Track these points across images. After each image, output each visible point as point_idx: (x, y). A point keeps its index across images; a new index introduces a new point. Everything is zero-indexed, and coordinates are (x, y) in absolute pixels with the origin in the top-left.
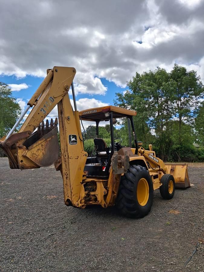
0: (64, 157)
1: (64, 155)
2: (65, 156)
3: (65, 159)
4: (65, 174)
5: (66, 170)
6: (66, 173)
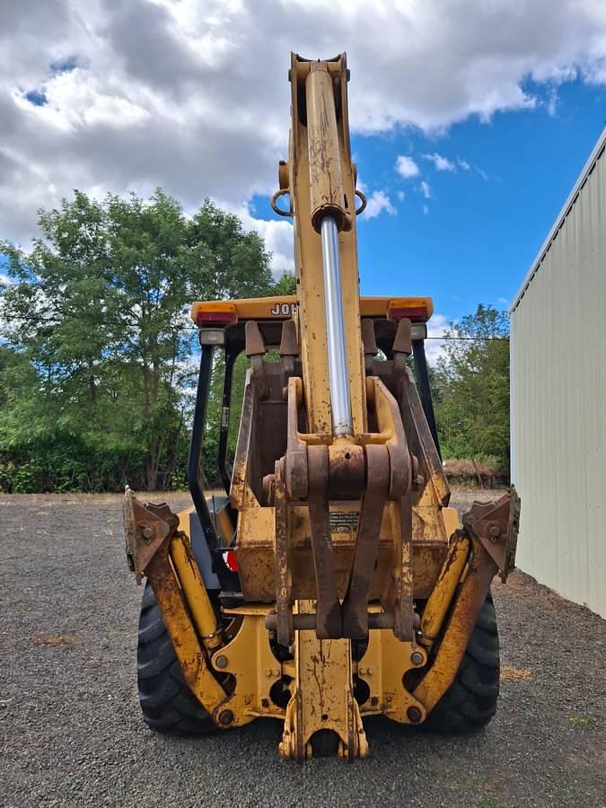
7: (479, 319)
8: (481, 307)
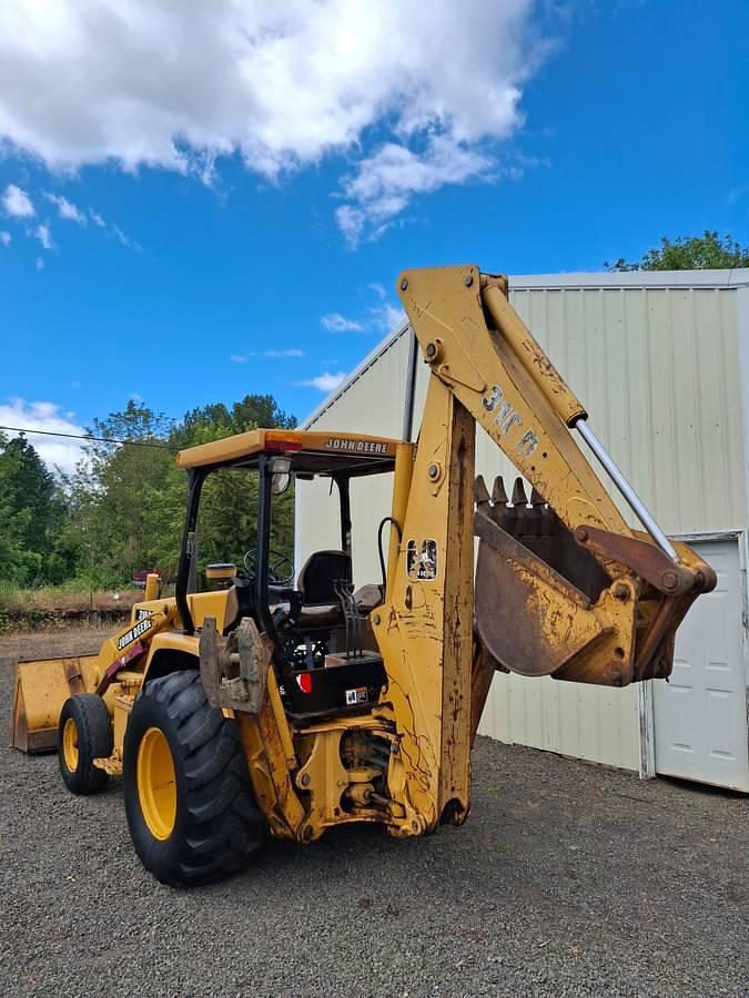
0: (451, 628)
1: (455, 621)
2: (458, 623)
3: (456, 636)
4: (451, 699)
5: (455, 683)
6: (453, 695)
7: (129, 419)
8: (131, 404)
